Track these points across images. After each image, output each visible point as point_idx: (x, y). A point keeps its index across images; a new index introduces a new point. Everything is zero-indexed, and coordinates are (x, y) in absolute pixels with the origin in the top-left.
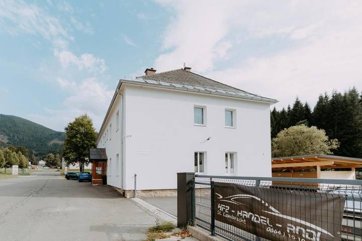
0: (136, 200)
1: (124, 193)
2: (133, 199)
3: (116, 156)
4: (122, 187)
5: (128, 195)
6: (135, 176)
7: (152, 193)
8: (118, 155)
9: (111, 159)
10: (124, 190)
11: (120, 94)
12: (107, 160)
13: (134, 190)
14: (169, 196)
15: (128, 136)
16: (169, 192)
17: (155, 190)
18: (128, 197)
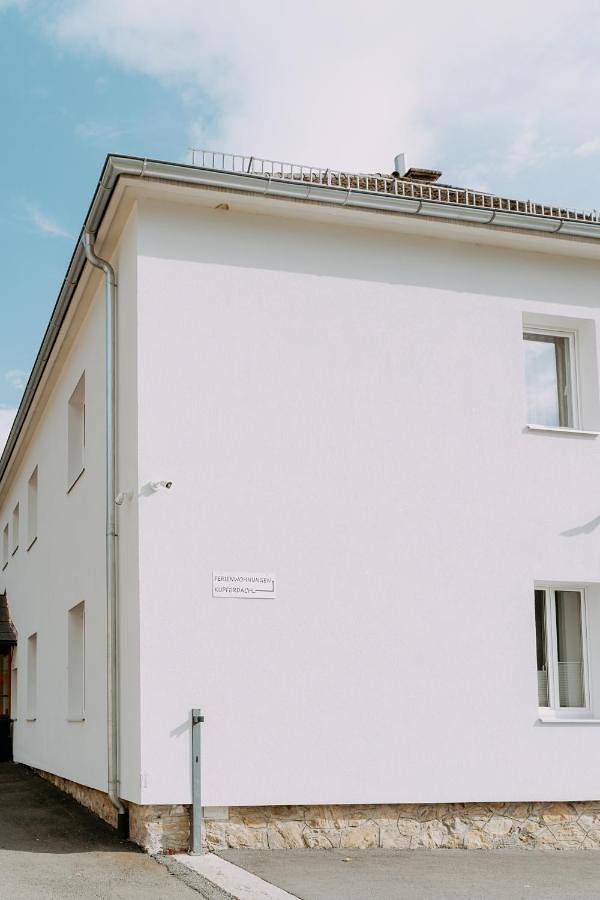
0: (199, 862)
1: (125, 820)
2: (181, 858)
3: (65, 618)
4: (116, 782)
5: (154, 836)
6: (197, 720)
7: (294, 828)
8: (78, 610)
9: (33, 638)
10: (126, 805)
11: (100, 263)
12: (14, 643)
13: (189, 809)
14: (389, 842)
15: (151, 489)
16: (386, 822)
17: (307, 808)
18: (154, 846)
